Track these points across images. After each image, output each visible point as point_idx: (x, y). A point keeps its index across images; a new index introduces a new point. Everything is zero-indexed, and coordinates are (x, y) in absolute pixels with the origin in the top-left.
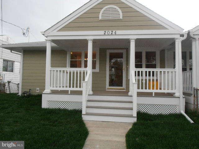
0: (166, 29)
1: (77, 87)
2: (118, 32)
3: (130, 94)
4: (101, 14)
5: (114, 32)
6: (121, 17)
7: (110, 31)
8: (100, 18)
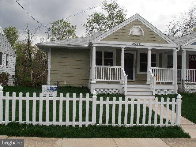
0: (168, 43)
1: (114, 79)
2: (142, 44)
3: (148, 83)
4: (130, 31)
5: (139, 43)
6: (143, 34)
7: (136, 43)
8: (130, 34)
